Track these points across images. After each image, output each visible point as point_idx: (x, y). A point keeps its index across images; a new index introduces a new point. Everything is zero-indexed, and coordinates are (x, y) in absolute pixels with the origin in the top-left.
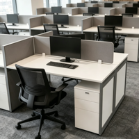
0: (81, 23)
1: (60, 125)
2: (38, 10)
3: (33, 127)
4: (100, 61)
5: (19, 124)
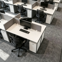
4: (37, 30)
5: (12, 50)
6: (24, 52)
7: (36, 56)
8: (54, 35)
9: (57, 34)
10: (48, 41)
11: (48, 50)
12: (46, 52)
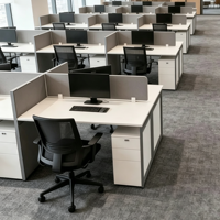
0: (104, 41)
1: (97, 188)
2: (41, 18)
3: (61, 197)
5: (42, 195)
6: (93, 195)
7: (145, 195)
8: (198, 119)
9: (206, 113)
10: (181, 143)
11: (188, 169)
12: (180, 176)
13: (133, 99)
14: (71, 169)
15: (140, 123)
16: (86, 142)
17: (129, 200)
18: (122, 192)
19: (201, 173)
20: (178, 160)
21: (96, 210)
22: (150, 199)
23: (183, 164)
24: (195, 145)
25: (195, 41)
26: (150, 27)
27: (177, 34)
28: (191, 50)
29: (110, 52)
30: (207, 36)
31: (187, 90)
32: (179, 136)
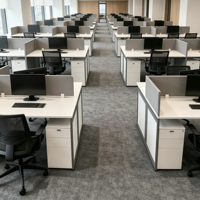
13: (63, 95)
14: (20, 158)
15: (71, 115)
16: (34, 133)
17: (61, 181)
18: (55, 175)
19: (115, 156)
20: (97, 145)
21: (42, 192)
22: (79, 180)
23: (101, 148)
24: (107, 132)
25: (96, 46)
26: (62, 35)
27: (85, 41)
28: (95, 53)
29: (29, 55)
30: (103, 41)
31: (94, 85)
32: (96, 124)
